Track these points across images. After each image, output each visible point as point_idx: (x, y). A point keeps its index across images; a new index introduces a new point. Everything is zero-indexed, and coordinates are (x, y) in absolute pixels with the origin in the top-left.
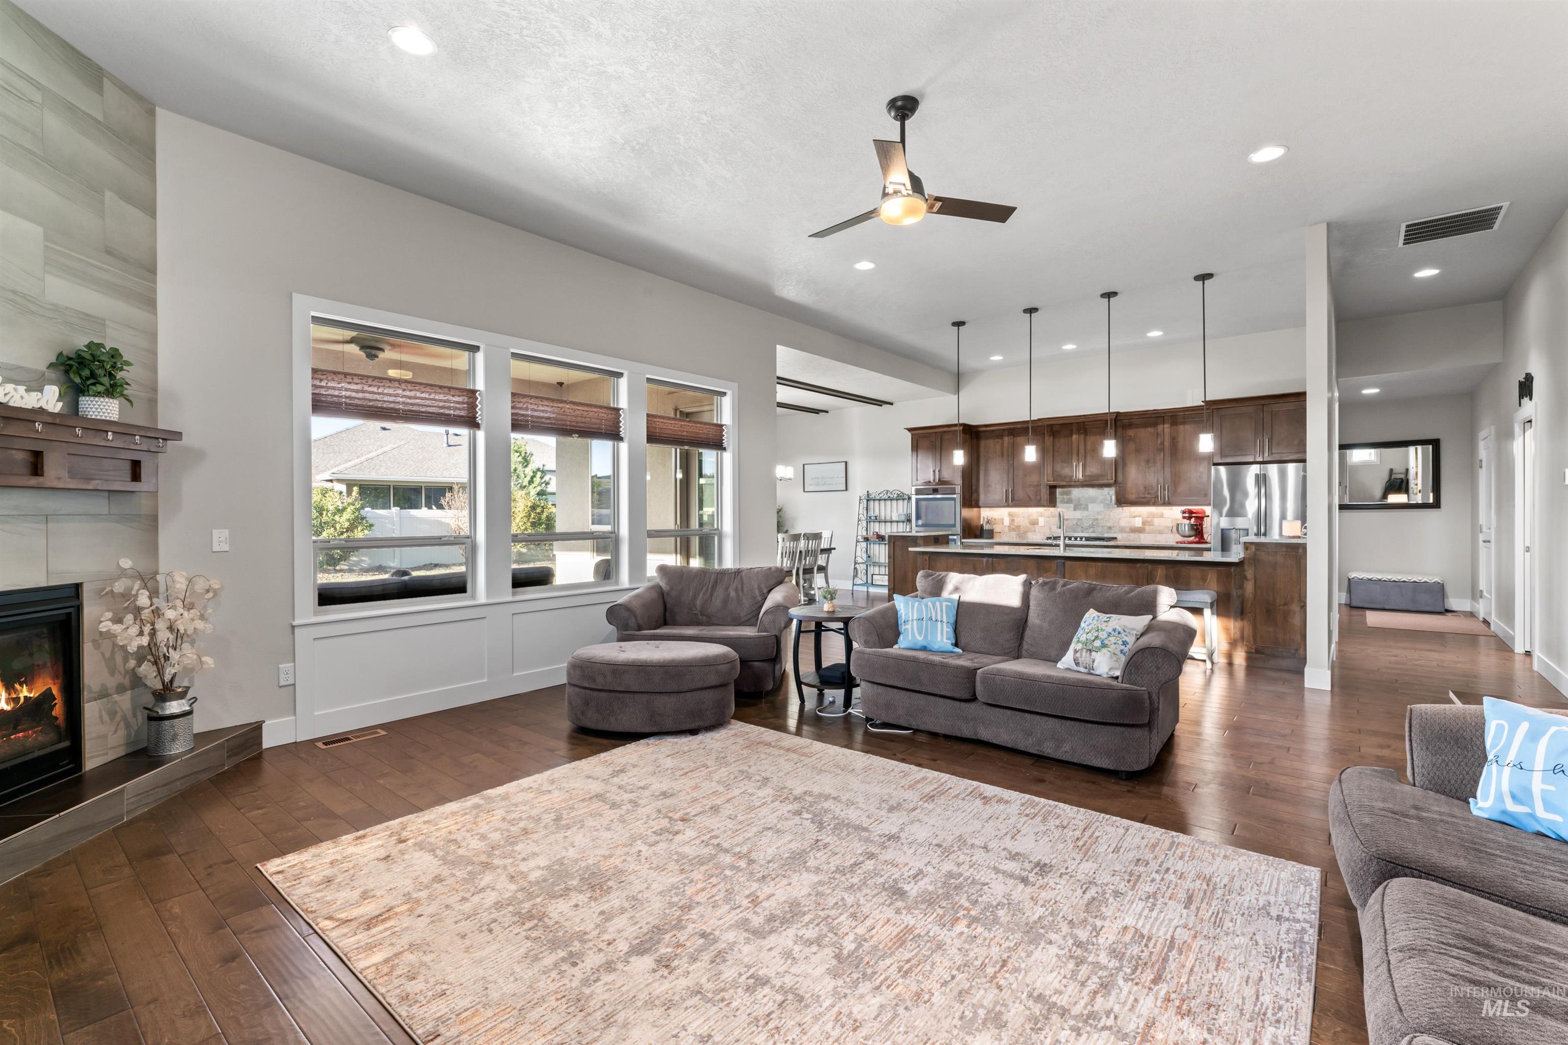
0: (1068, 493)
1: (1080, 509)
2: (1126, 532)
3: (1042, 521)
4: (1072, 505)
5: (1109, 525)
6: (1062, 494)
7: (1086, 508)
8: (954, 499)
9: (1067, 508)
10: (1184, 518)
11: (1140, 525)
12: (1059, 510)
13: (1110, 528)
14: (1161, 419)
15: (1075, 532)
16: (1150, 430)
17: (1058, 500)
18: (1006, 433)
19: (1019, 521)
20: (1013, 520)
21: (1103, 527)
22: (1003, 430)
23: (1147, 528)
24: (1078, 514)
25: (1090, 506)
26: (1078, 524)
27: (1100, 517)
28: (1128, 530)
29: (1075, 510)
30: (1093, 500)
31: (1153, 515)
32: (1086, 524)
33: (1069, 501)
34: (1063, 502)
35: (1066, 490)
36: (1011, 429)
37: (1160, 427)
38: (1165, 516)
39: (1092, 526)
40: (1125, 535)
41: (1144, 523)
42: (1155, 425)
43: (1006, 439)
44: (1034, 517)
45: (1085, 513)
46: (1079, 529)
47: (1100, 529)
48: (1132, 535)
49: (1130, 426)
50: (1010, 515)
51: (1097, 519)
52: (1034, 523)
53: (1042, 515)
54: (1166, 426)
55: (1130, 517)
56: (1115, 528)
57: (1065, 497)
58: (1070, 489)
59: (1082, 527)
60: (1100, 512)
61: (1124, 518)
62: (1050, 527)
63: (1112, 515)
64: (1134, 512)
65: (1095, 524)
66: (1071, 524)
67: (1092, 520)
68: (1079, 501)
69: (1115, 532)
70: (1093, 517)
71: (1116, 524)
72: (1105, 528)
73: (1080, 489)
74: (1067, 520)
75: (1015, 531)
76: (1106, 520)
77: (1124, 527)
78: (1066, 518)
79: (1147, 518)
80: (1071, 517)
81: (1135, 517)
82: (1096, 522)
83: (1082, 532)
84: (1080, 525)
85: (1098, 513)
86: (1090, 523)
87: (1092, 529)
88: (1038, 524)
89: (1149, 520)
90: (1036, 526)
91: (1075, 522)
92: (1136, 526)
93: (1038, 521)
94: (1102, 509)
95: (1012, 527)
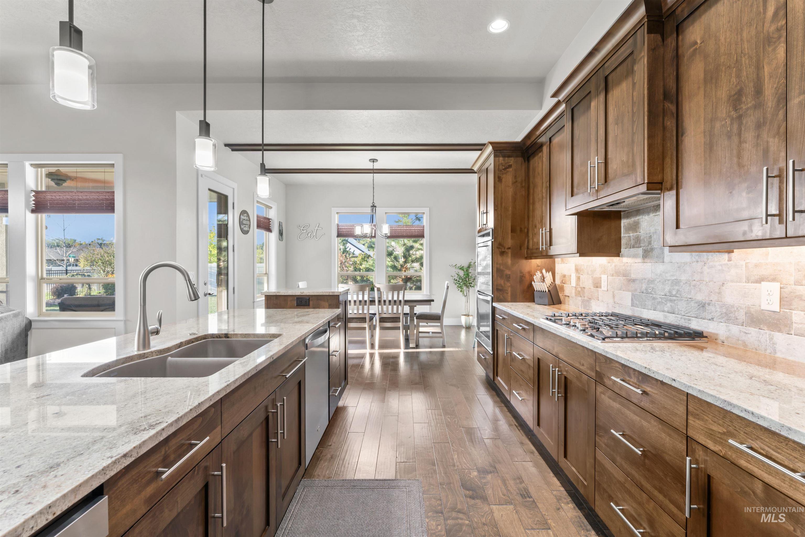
0: (635, 227)
1: (651, 258)
2: (735, 321)
3: (604, 281)
4: (640, 251)
5: (700, 297)
6: (630, 229)
7: (660, 259)
9: (635, 256)
11: (776, 306)
12: (625, 260)
13: (703, 306)
15: (644, 307)
17: (623, 242)
19: (584, 280)
20: (579, 278)
23: (796, 315)
24: (649, 269)
26: (648, 292)
27: (684, 278)
28: (742, 316)
29: (644, 260)
33: (637, 242)
34: (629, 245)
39: (670, 297)
40: (735, 330)
41: (786, 300)
43: (545, 149)
44: (597, 274)
45: (660, 268)
47: (682, 306)
48: (753, 331)
51: (676, 282)
52: (598, 284)
55: (748, 281)
56: (712, 308)
57: (631, 235)
58: (638, 218)
59: (654, 299)
60: (685, 264)
61: (732, 281)
62: (613, 292)
63: (702, 273)
64: (756, 266)
65: (674, 293)
66: (639, 291)
67: (670, 282)
68: (650, 243)
69: (713, 319)
70: (672, 275)
71: (714, 298)
72: (693, 304)
73: (652, 215)
74: (634, 281)
75: (581, 297)
76: (694, 286)
77: (733, 307)
78: (633, 276)
79: (798, 282)
80: (640, 276)
81: (760, 281)
82: (676, 287)
83: (654, 309)
84: (651, 293)
85: (681, 267)
86: (667, 289)
87: (669, 304)
88: (601, 287)
89: (802, 290)
90: (599, 289)
91: (644, 287)
92: (765, 307)
93: (601, 281)
94: (688, 259)
95: (578, 289)
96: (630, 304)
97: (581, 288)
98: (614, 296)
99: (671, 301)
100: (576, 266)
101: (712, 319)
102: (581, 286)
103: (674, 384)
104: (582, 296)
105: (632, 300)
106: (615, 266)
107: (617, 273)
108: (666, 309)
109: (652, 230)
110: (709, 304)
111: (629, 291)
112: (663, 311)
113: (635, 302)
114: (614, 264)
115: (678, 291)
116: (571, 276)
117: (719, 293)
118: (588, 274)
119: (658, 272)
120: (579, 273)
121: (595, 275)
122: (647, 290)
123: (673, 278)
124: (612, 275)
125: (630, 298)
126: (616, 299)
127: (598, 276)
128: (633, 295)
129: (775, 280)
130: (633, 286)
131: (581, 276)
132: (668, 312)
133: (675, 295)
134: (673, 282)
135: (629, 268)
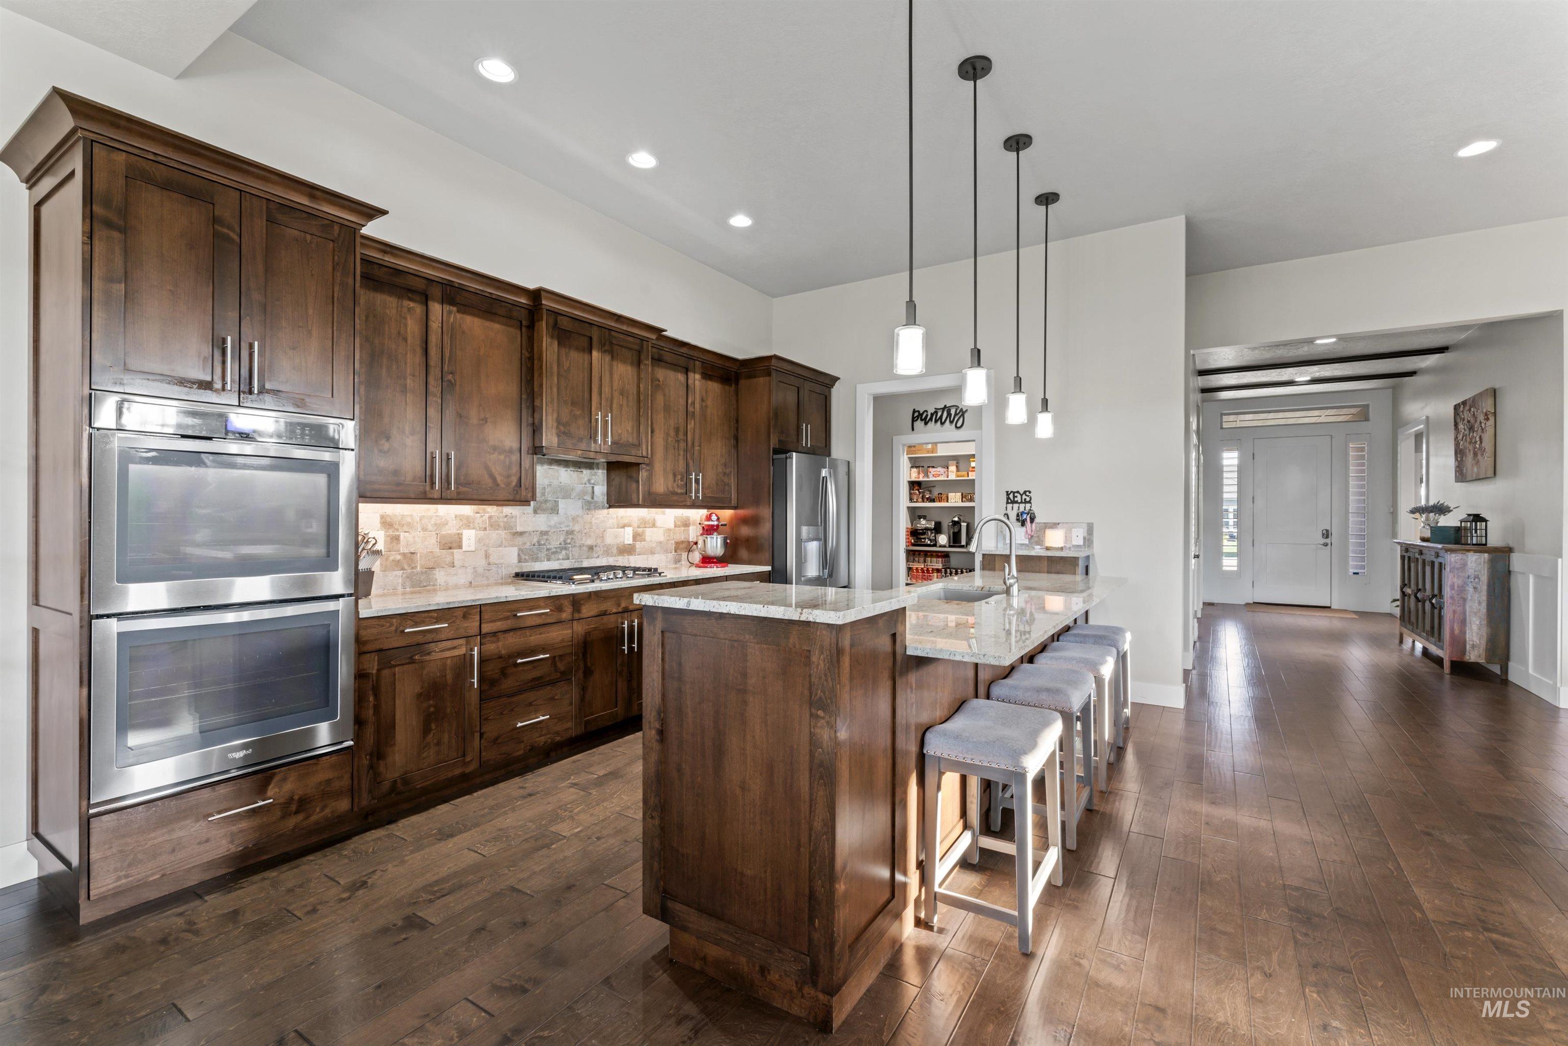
1: (544, 511)
2: (611, 554)
3: (469, 538)
5: (589, 542)
7: (555, 510)
11: (631, 542)
13: (591, 548)
15: (536, 559)
18: (436, 291)
19: (410, 540)
20: (396, 539)
21: (578, 546)
22: (430, 281)
23: (638, 545)
25: (562, 504)
27: (577, 528)
28: (615, 550)
29: (535, 512)
31: (644, 523)
32: (554, 543)
36: (450, 284)
38: (658, 524)
39: (564, 546)
40: (611, 560)
41: (636, 537)
44: (451, 529)
45: (554, 519)
46: (542, 555)
47: (576, 552)
48: (620, 558)
50: (386, 523)
52: (452, 544)
53: (468, 523)
54: (697, 376)
55: (618, 528)
56: (598, 548)
59: (548, 550)
60: (578, 516)
61: (610, 528)
62: (486, 551)
64: (622, 517)
65: (569, 541)
66: (528, 544)
67: (564, 532)
68: (543, 494)
69: (598, 556)
70: (568, 526)
71: (599, 541)
72: (584, 548)
74: (521, 534)
75: (403, 569)
77: (610, 545)
78: (519, 529)
79: (638, 527)
80: (530, 529)
81: (623, 527)
82: (570, 536)
83: (548, 560)
84: (544, 544)
85: (574, 519)
86: (562, 539)
87: (564, 552)
88: (460, 547)
89: (640, 530)
90: (455, 551)
91: (535, 540)
92: (627, 542)
93: (461, 539)
94: (580, 512)
95: (391, 558)
96: (515, 561)
97: (404, 555)
98: (487, 556)
99: (566, 549)
100: (382, 517)
104: (406, 567)
105: (519, 555)
106: (490, 517)
107: (494, 525)
108: (561, 557)
110: (596, 546)
111: (513, 546)
112: (559, 559)
113: (523, 557)
114: (487, 515)
117: (603, 537)
118: (424, 529)
119: (552, 523)
120: (397, 530)
121: (445, 531)
122: (539, 542)
123: (568, 529)
124: (485, 529)
125: (516, 554)
126: (492, 559)
127: (455, 531)
128: (520, 550)
129: (629, 526)
130: (519, 540)
131: (403, 535)
132: (563, 559)
133: (570, 544)
134: (567, 532)
135: (513, 520)
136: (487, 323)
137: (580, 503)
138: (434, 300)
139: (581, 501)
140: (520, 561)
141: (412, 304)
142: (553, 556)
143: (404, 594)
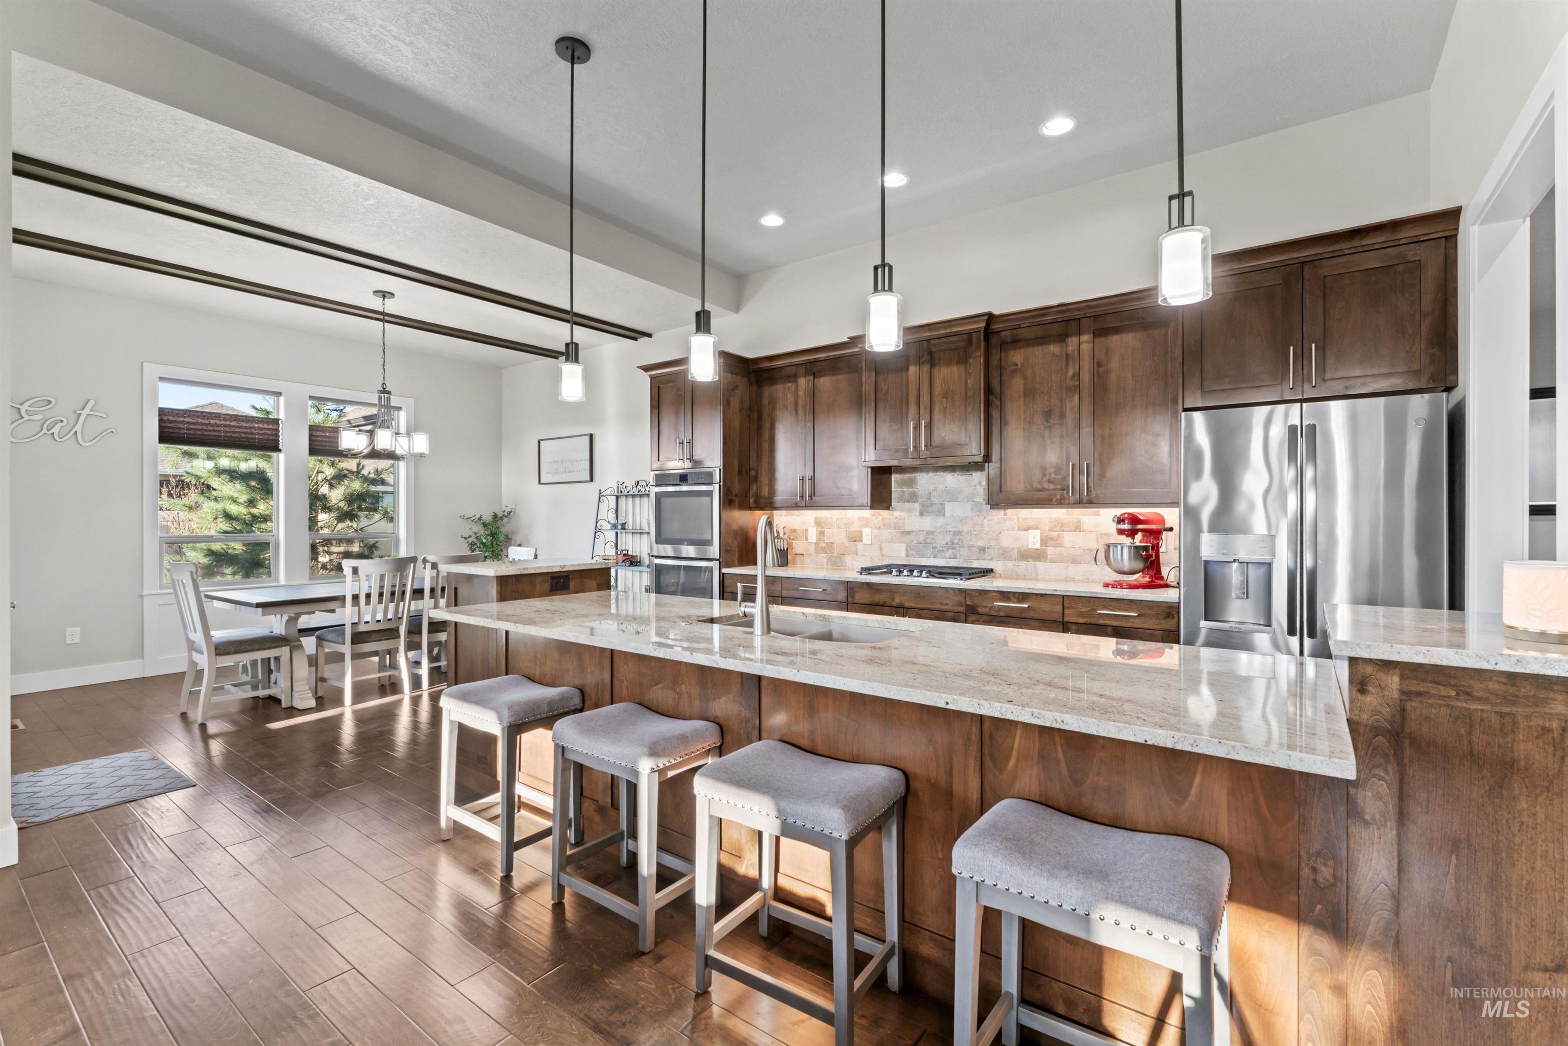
0: (911, 483)
1: (930, 513)
2: (1010, 558)
3: (867, 533)
4: (917, 506)
5: (980, 543)
6: (902, 484)
7: (941, 512)
8: (710, 494)
9: (909, 511)
10: (1121, 532)
11: (1038, 546)
12: (896, 513)
13: (983, 550)
14: (1074, 326)
15: (923, 556)
16: (1054, 348)
17: (894, 496)
18: (802, 370)
19: (832, 534)
20: (822, 533)
21: (970, 547)
23: (1050, 551)
24: (927, 523)
25: (948, 507)
26: (927, 542)
27: (965, 529)
28: (1014, 554)
29: (921, 514)
30: (953, 496)
31: (1061, 526)
32: (941, 541)
33: (913, 498)
34: (902, 500)
35: (906, 476)
36: (811, 362)
37: (1072, 342)
38: (1086, 526)
39: (951, 545)
40: (1009, 564)
41: (1044, 541)
42: (1062, 337)
43: (802, 382)
44: (855, 528)
45: (941, 521)
46: (929, 552)
47: (964, 552)
48: (1023, 564)
49: (1016, 342)
50: (818, 523)
51: (959, 532)
52: (856, 538)
53: (866, 523)
54: (1085, 338)
55: (1019, 529)
56: (991, 551)
57: (906, 490)
58: (914, 475)
59: (934, 548)
60: (966, 518)
61: (1007, 530)
62: (880, 545)
63: (982, 525)
64: (1025, 519)
65: (956, 541)
66: (916, 542)
67: (951, 533)
68: (929, 498)
70: (954, 527)
71: (993, 543)
72: (974, 549)
73: (931, 474)
74: (909, 533)
75: (826, 553)
76: (976, 535)
77: (1008, 548)
78: (907, 529)
79: (1050, 530)
80: (916, 528)
81: (1027, 529)
82: (958, 537)
83: (935, 557)
84: (930, 543)
85: (962, 520)
86: (948, 539)
87: (950, 551)
88: (861, 541)
89: (1054, 534)
90: (858, 543)
91: (922, 539)
92: (1030, 546)
93: (862, 535)
94: (970, 514)
95: (820, 545)
96: (904, 554)
97: (827, 544)
98: (881, 549)
99: (952, 548)
100: (816, 519)
101: (992, 559)
102: (827, 540)
103: (1055, 593)
105: (907, 550)
106: (883, 519)
107: (885, 526)
108: (947, 556)
109: (932, 487)
110: (989, 548)
111: (901, 542)
112: (945, 558)
113: (911, 551)
114: (881, 517)
115: (960, 539)
116: (807, 530)
117: (997, 539)
118: (839, 527)
119: (938, 524)
120: (823, 527)
121: (851, 529)
122: (925, 540)
123: (955, 530)
124: (879, 528)
125: (904, 550)
126: (885, 552)
127: (857, 529)
128: (907, 546)
129: (1036, 528)
130: (908, 538)
131: (826, 531)
132: (950, 558)
133: (957, 544)
134: (954, 533)
135: (902, 521)
136: (835, 378)
137: (969, 505)
138: (800, 377)
139: (969, 503)
140: (907, 556)
141: (790, 385)
142: (939, 554)
143: (827, 569)
